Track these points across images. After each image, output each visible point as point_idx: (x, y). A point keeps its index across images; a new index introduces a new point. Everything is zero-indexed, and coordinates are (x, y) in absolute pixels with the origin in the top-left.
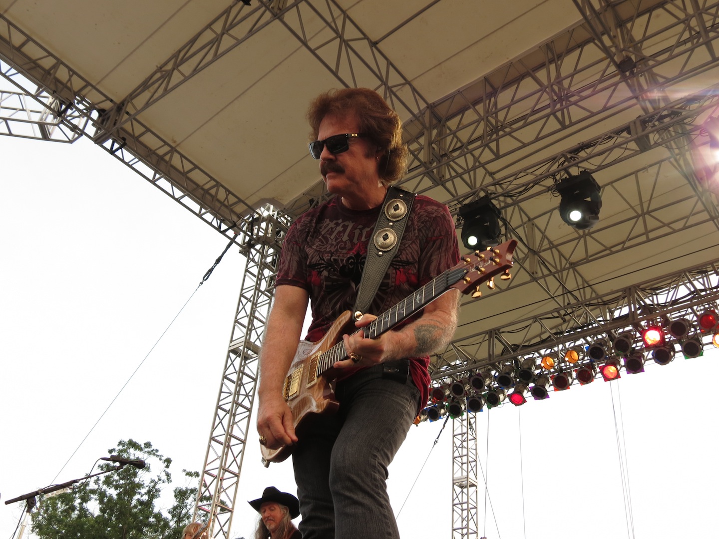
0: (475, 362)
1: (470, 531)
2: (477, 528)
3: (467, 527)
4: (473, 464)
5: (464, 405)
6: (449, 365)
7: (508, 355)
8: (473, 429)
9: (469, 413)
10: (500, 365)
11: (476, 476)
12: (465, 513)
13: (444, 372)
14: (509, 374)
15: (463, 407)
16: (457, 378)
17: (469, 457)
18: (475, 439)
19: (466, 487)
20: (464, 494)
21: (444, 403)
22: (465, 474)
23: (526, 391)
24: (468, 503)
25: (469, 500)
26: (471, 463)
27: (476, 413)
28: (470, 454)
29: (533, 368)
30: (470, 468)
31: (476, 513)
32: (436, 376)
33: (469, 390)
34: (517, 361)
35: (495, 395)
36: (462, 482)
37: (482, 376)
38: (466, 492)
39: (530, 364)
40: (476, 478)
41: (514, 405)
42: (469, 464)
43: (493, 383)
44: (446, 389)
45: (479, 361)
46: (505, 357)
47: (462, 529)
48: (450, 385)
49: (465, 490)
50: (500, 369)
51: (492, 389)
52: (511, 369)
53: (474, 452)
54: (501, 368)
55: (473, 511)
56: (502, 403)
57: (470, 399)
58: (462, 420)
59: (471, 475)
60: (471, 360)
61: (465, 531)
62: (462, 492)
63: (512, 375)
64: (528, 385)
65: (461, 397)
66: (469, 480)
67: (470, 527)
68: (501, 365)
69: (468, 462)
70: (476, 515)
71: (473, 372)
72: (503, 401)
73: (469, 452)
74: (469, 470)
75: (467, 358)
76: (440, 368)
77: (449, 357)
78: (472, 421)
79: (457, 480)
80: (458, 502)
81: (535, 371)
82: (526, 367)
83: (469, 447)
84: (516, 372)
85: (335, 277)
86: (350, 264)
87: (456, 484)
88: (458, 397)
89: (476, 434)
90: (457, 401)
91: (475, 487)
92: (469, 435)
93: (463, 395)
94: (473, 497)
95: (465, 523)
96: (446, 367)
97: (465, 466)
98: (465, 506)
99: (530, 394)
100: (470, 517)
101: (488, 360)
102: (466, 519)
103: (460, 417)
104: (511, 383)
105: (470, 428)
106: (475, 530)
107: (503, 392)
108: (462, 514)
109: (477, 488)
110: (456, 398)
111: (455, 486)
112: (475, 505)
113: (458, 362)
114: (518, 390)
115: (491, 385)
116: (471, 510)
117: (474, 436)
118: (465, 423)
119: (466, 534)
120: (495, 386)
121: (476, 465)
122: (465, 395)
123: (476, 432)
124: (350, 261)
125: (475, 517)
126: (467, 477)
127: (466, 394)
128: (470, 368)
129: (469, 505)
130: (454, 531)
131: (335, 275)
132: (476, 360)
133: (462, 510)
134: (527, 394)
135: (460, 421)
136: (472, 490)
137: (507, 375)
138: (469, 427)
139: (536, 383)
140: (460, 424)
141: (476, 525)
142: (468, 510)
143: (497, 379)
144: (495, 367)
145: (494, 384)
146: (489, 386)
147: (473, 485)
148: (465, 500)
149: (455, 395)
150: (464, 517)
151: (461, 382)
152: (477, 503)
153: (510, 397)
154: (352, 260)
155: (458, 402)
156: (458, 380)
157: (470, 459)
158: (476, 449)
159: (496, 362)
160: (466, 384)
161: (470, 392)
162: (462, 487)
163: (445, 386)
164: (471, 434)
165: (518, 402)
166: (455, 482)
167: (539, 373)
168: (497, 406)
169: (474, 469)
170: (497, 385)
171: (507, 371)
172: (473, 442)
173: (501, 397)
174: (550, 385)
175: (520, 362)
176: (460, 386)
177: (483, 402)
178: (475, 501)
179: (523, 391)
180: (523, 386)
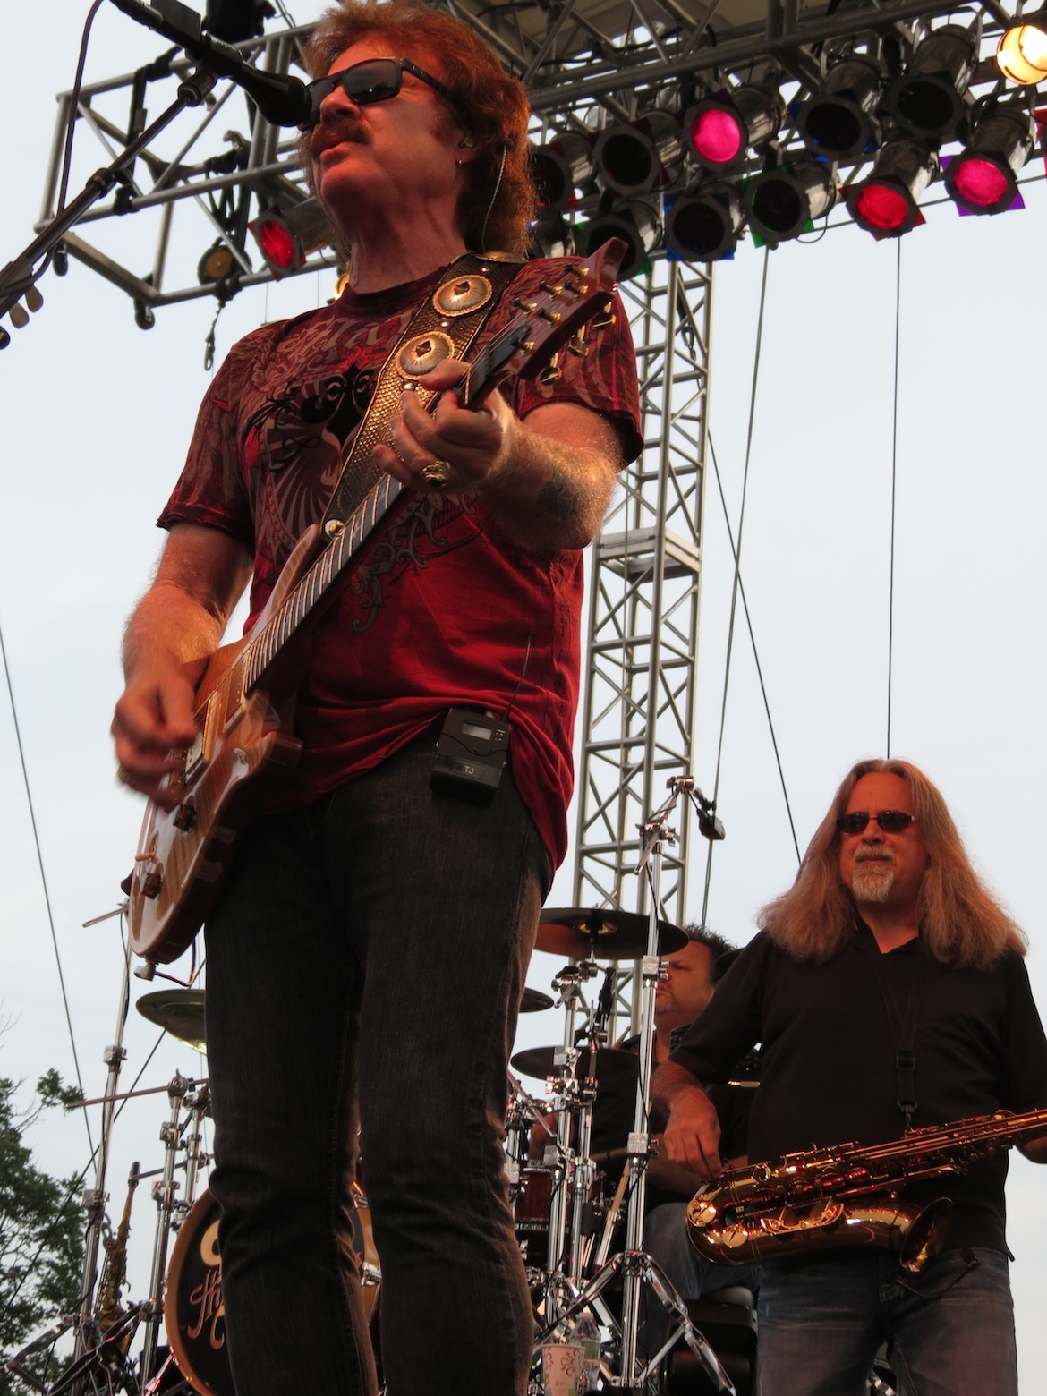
0: (712, 38)
1: (659, 756)
2: (688, 744)
3: (648, 739)
4: (686, 481)
5: (655, 227)
6: (600, 49)
7: (858, 14)
8: (693, 331)
9: (680, 264)
10: (818, 56)
11: (696, 530)
12: (641, 683)
13: (576, 75)
14: (857, 97)
15: (649, 237)
16: (628, 109)
17: (671, 453)
18: (701, 375)
19: (648, 578)
20: (640, 604)
21: (566, 217)
22: (649, 520)
23: (924, 175)
24: (654, 640)
25: (663, 629)
26: (679, 479)
27: (709, 261)
28: (675, 438)
29: (963, 75)
30: (672, 499)
31: (690, 684)
32: (545, 95)
33: (677, 162)
34: (894, 41)
35: (787, 189)
36: (636, 554)
37: (736, 100)
38: (650, 598)
39: (947, 57)
40: (698, 541)
41: (867, 235)
42: (669, 481)
43: (783, 135)
44: (576, 156)
45: (732, 33)
46: (846, 18)
47: (627, 746)
48: (593, 137)
49: (646, 590)
50: (816, 70)
51: (780, 162)
52: (868, 75)
53: (693, 429)
54: (824, 71)
55: (676, 677)
56: (818, 224)
57: (683, 202)
58: (651, 293)
59: (677, 528)
60: (692, 28)
61: (637, 755)
62: (634, 595)
63: (869, 101)
64: (937, 149)
65: (641, 193)
66: (668, 547)
67: (659, 737)
68: (824, 57)
69: (667, 472)
70: (685, 692)
71: (699, 81)
72: (825, 213)
73: (673, 431)
74: (668, 508)
75: (678, 18)
76: (560, 61)
77: (601, 14)
78: (694, 297)
79: (612, 546)
80: (614, 637)
81: (973, 89)
82: (929, 67)
83: (674, 409)
84: (886, 90)
85: (289, 426)
86: (329, 392)
87: (612, 562)
88: (626, 190)
89: (706, 356)
90: (623, 208)
91: (688, 580)
92: (676, 359)
93: (648, 184)
94: (681, 619)
95: (639, 723)
96: (588, 55)
97: (650, 491)
98: (642, 655)
99: (940, 189)
100: (662, 698)
101: (766, 34)
102: (645, 707)
103: (641, 279)
104: (863, 138)
105: (683, 330)
106: (681, 751)
107: (825, 178)
108: (629, 685)
109: (696, 581)
110: (618, 195)
111: (603, 569)
112: (685, 650)
113: (642, 35)
114: (892, 172)
115: (774, 144)
116: (667, 672)
117: (699, 361)
118: (661, 305)
119: (640, 768)
120: (791, 147)
121: (699, 487)
122: (657, 184)
123: (705, 347)
124: (331, 386)
125: (681, 702)
126: (659, 536)
127: (664, 178)
128: (685, 66)
129: (662, 650)
130: (592, 757)
131: (291, 420)
132: (716, 29)
133: (631, 671)
134: (927, 190)
135: (642, 296)
136: (675, 588)
137: (847, 104)
138: (677, 322)
139: (972, 139)
140: (640, 309)
141: (687, 732)
142: (655, 669)
143: (802, 119)
144: (795, 67)
145: (789, 140)
146: (764, 147)
147: (680, 570)
148: (644, 628)
149: (614, 185)
150: (636, 698)
151: (642, 125)
152: (693, 642)
153: (855, 198)
154: (338, 384)
155: (628, 216)
156: (633, 118)
157: (676, 461)
158: (702, 419)
159: (805, 42)
160: (665, 133)
161: (682, 171)
162: (634, 575)
163: (574, 140)
164: (686, 353)
165: (889, 221)
166: (604, 553)
167: (991, 98)
168: (796, 236)
169: (691, 503)
170: (801, 145)
171: (849, 83)
172: (691, 387)
173: (817, 196)
174: (1032, 155)
175: (909, 46)
176: (637, 142)
177: (736, 218)
178: (687, 635)
179: (914, 174)
180: (914, 151)
